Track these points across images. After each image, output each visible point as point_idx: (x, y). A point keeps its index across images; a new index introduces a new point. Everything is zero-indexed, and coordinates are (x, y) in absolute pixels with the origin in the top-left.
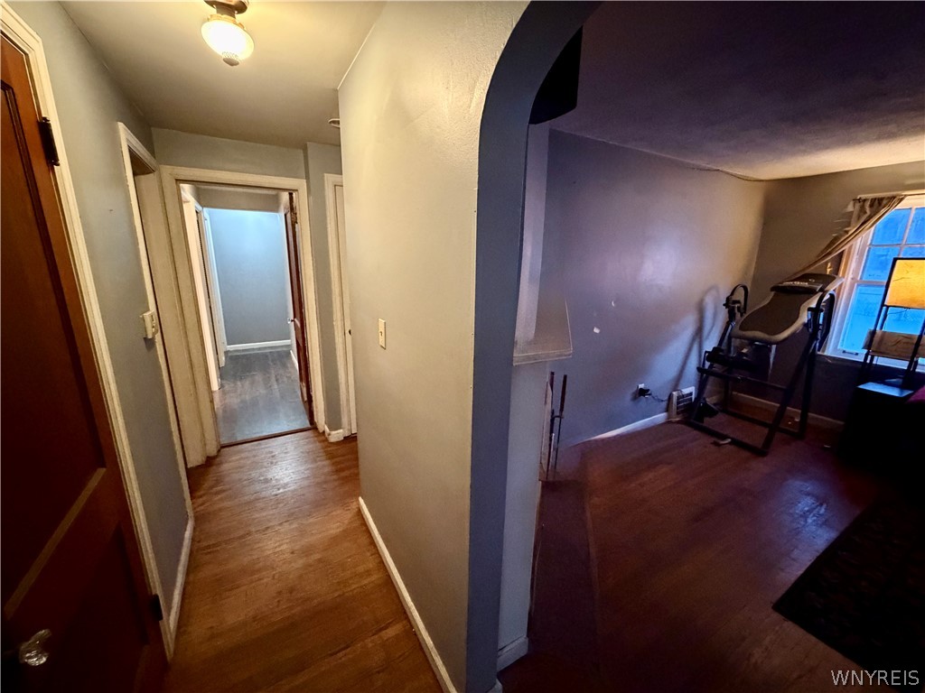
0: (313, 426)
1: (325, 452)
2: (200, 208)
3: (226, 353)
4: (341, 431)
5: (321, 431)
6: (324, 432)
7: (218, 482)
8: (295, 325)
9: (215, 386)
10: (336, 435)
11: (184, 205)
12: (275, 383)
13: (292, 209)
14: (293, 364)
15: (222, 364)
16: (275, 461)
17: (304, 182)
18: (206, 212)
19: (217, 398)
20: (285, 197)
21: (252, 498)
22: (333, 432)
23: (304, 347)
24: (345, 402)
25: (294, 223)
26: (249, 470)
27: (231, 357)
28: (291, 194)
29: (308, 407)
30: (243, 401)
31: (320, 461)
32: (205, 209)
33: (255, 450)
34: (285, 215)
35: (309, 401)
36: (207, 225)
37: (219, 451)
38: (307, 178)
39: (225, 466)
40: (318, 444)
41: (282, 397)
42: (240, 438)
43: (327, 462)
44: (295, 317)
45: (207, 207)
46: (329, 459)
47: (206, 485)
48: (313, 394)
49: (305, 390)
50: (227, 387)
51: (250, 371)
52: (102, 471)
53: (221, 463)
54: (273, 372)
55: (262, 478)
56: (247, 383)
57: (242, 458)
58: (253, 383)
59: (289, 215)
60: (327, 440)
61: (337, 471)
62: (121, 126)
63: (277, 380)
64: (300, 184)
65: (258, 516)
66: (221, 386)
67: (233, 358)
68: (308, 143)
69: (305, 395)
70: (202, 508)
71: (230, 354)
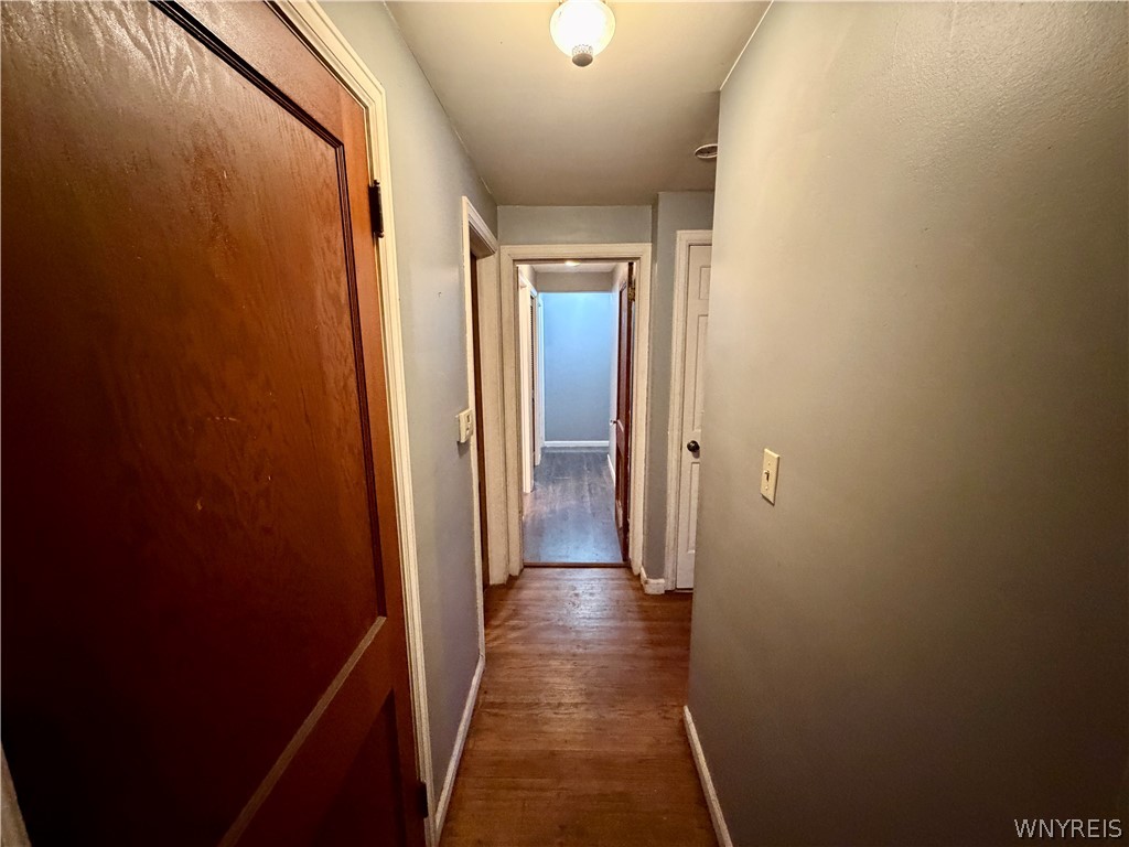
0: (626, 564)
1: (639, 606)
2: (535, 293)
3: (543, 449)
4: (662, 581)
5: (636, 573)
6: (639, 575)
7: (515, 614)
8: (618, 428)
9: (527, 487)
10: (656, 586)
11: (520, 291)
12: (587, 494)
13: (631, 283)
14: (610, 476)
15: (537, 463)
16: (577, 602)
17: (649, 247)
18: (540, 298)
19: (527, 502)
20: (624, 267)
21: (547, 649)
22: (652, 581)
23: (627, 459)
24: (672, 543)
25: (631, 300)
26: (549, 607)
27: (548, 454)
28: (631, 265)
29: (622, 536)
30: (553, 512)
31: (631, 619)
32: (541, 294)
33: (556, 579)
34: (621, 293)
35: (625, 530)
36: (540, 312)
37: (521, 571)
38: (654, 241)
39: (526, 594)
40: (631, 592)
41: (594, 514)
42: (544, 560)
43: (640, 624)
44: (618, 418)
45: (542, 291)
46: (644, 620)
47: (503, 614)
48: (630, 521)
49: (621, 512)
50: (539, 490)
51: (563, 475)
52: (381, 621)
53: (520, 588)
54: (586, 479)
55: (561, 623)
56: (559, 488)
57: (543, 588)
58: (564, 490)
59: (625, 293)
60: (641, 588)
61: (654, 644)
62: (465, 199)
63: (590, 490)
64: (644, 250)
65: (551, 680)
66: (534, 489)
67: (548, 455)
68: (660, 193)
69: (621, 519)
70: (495, 643)
71: (547, 451)
